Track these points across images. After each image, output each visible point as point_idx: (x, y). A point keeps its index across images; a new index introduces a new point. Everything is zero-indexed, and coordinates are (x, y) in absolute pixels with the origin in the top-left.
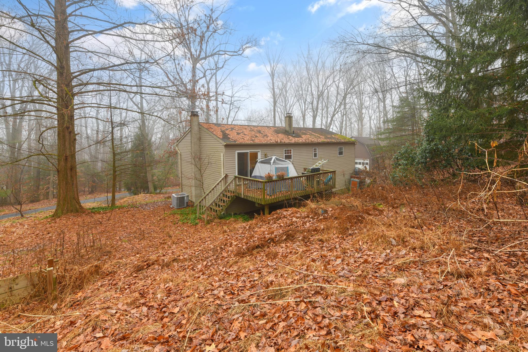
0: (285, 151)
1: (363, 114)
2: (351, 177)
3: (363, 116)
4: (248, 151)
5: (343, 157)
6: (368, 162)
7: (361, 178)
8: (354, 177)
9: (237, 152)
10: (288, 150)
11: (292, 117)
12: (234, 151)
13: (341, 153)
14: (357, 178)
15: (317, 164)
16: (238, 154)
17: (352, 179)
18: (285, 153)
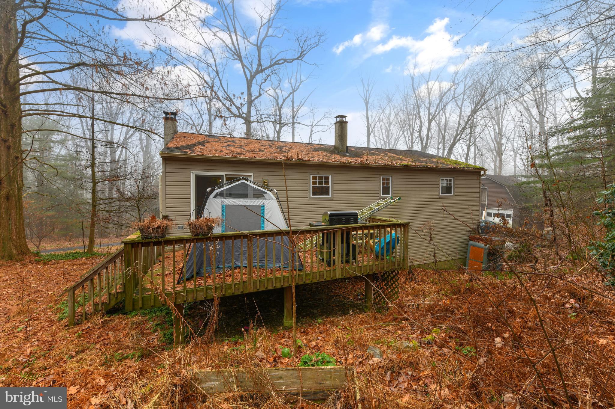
0: (314, 178)
1: (502, 144)
2: (471, 239)
3: (503, 148)
4: (223, 174)
5: (453, 197)
6: (511, 212)
7: (491, 241)
8: (478, 240)
9: (194, 174)
10: (321, 178)
11: (347, 122)
12: (188, 171)
13: (448, 190)
14: (483, 240)
15: (373, 206)
16: (198, 178)
17: (472, 242)
18: (314, 183)
